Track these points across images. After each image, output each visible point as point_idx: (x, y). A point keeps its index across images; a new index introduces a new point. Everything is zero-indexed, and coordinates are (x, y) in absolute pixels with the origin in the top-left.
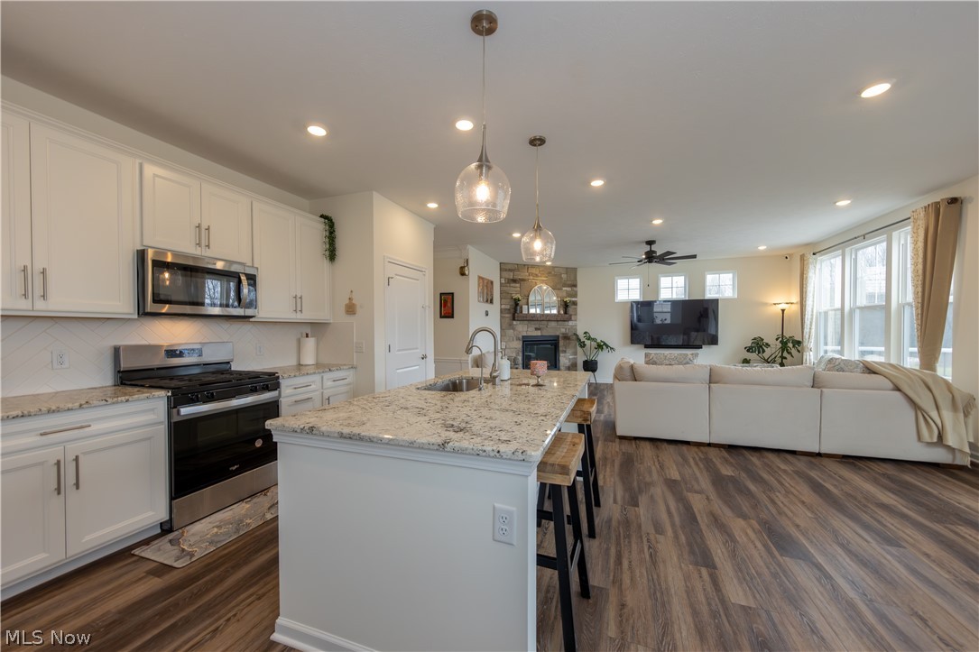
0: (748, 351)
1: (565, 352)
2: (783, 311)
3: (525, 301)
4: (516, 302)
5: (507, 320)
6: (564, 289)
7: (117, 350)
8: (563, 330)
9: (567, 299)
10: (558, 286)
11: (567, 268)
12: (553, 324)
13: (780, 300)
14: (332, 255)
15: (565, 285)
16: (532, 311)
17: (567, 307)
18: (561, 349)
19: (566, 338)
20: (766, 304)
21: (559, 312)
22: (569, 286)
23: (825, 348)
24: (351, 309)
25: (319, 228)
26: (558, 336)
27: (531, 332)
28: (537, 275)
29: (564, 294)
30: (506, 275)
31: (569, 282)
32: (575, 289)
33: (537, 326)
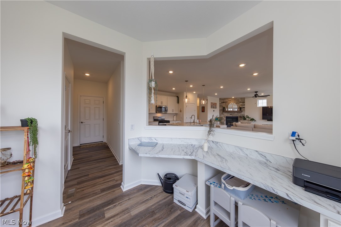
3: (227, 107)
4: (224, 108)
5: (221, 112)
6: (240, 103)
7: (154, 117)
8: (240, 115)
9: (241, 106)
10: (238, 103)
11: (241, 98)
12: (236, 113)
14: (178, 102)
16: (229, 110)
17: (241, 109)
18: (239, 120)
19: (240, 117)
21: (238, 110)
24: (181, 111)
25: (176, 98)
26: (238, 117)
27: (229, 115)
28: (230, 101)
29: (240, 105)
30: (221, 101)
31: (242, 102)
32: (244, 103)
33: (231, 114)
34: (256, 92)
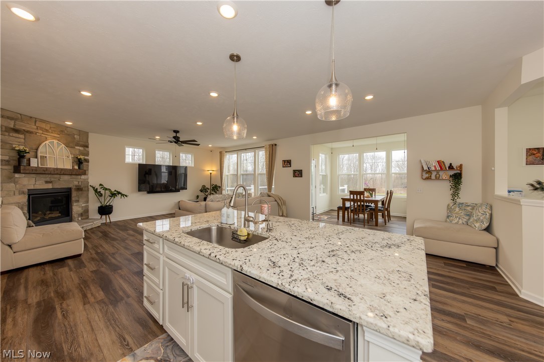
0: (202, 192)
1: (78, 201)
2: (211, 173)
3: (33, 154)
4: (20, 154)
5: (9, 173)
6: (78, 148)
8: (76, 183)
9: (81, 157)
10: (71, 145)
11: (80, 131)
12: (66, 177)
13: (210, 169)
15: (78, 145)
16: (42, 165)
17: (81, 165)
18: (73, 199)
19: (79, 189)
20: (204, 170)
21: (73, 167)
22: (81, 146)
23: (228, 188)
26: (70, 189)
27: (40, 184)
28: (47, 131)
29: (77, 152)
30: (7, 124)
31: (81, 143)
32: (87, 149)
33: (48, 179)
34: (176, 132)
